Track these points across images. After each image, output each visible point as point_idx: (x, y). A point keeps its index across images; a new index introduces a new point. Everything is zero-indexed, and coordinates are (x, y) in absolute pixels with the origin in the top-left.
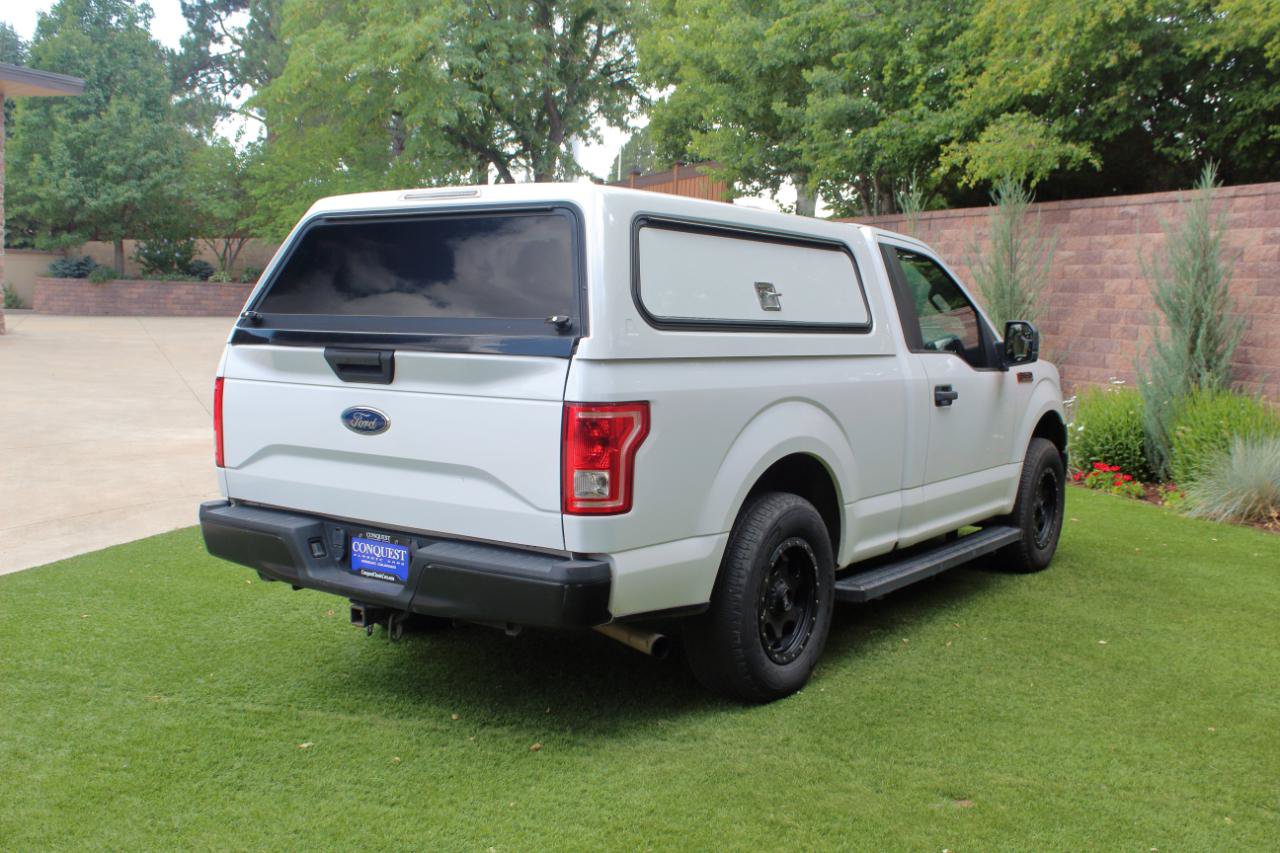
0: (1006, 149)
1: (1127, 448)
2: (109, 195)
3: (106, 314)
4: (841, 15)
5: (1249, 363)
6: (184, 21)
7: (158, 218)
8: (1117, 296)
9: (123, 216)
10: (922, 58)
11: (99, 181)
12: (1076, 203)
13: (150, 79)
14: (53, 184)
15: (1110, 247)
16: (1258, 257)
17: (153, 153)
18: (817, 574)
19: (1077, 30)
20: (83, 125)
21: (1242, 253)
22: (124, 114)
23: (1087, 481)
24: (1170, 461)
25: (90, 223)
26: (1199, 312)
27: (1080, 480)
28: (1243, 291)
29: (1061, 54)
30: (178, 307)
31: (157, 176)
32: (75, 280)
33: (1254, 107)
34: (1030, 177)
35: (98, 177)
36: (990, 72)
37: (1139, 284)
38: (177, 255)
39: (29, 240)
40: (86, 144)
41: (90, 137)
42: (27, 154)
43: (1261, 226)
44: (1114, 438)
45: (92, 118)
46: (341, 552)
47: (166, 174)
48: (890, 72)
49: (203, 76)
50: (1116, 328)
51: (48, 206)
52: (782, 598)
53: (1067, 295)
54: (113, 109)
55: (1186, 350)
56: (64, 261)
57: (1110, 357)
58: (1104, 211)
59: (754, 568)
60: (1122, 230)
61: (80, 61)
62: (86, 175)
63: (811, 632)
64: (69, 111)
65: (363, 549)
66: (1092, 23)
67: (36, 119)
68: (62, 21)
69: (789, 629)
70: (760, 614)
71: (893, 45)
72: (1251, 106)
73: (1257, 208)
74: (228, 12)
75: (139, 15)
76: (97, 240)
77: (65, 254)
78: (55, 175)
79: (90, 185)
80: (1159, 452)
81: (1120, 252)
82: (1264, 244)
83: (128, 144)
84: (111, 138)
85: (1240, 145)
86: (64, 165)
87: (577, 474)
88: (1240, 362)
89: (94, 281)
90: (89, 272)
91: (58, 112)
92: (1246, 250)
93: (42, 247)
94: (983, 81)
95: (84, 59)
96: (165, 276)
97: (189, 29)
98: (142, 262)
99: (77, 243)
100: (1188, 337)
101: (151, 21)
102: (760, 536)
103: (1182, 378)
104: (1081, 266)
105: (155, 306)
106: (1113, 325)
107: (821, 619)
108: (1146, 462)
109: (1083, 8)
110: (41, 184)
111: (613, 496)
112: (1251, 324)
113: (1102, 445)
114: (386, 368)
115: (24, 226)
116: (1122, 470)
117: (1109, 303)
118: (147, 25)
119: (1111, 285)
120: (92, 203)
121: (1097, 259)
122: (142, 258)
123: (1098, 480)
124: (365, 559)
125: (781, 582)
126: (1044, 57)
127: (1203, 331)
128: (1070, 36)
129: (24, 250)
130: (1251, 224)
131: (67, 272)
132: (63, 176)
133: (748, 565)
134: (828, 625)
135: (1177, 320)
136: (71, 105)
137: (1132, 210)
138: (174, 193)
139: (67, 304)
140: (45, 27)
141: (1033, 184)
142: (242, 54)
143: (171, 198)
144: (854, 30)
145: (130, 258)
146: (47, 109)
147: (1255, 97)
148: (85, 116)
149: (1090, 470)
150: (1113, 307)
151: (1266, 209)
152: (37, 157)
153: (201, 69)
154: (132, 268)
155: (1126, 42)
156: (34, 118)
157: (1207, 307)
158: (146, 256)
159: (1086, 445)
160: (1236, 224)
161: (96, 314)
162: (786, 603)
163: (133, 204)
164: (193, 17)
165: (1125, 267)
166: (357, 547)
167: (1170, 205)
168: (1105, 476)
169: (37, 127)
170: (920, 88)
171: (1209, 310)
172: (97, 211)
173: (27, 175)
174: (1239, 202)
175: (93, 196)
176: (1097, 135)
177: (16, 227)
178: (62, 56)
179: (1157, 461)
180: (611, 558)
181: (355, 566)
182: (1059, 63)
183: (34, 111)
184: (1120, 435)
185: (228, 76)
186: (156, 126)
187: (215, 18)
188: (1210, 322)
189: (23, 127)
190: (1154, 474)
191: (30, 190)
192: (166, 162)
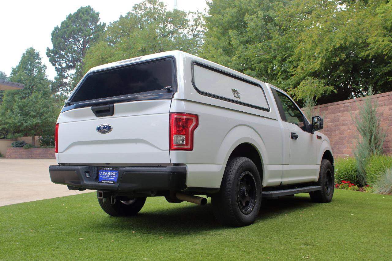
0: (308, 88)
1: (352, 176)
2: (31, 121)
3: (29, 158)
4: (254, 54)
5: (388, 147)
6: (56, 72)
7: (46, 128)
8: (345, 131)
9: (35, 128)
10: (280, 65)
11: (28, 117)
12: (330, 104)
13: (45, 87)
14: (14, 118)
15: (341, 117)
16: (388, 114)
17: (45, 109)
18: (256, 186)
19: (326, 51)
20: (24, 101)
21: (383, 114)
22: (36, 97)
23: (340, 187)
24: (366, 179)
25: (25, 131)
26: (371, 132)
27: (337, 187)
28: (384, 125)
29: (322, 58)
30: (51, 156)
31: (46, 115)
32: (19, 148)
33: (382, 72)
34: (315, 97)
35: (28, 116)
36: (301, 66)
37: (351, 127)
38: (51, 140)
39: (6, 136)
40: (24, 106)
41: (26, 104)
42: (6, 110)
43: (387, 105)
44: (347, 173)
45: (27, 98)
46: (96, 175)
47: (49, 115)
48: (270, 70)
49: (61, 88)
50: (345, 141)
51: (12, 125)
52: (244, 192)
53: (329, 132)
54: (33, 96)
55: (368, 144)
56: (16, 142)
57: (344, 151)
58: (338, 106)
59: (235, 178)
60: (344, 111)
61: (24, 81)
62: (24, 115)
63: (254, 205)
64: (20, 97)
65: (103, 174)
66: (331, 49)
67: (10, 99)
68: (18, 70)
69: (247, 204)
70: (237, 195)
71: (271, 62)
72: (381, 72)
73: (386, 100)
74: (69, 70)
75: (42, 68)
76: (27, 136)
77: (17, 140)
78: (14, 116)
79: (25, 119)
80: (362, 177)
81: (344, 118)
82: (390, 110)
83: (37, 106)
84: (32, 104)
85: (379, 84)
86: (17, 113)
87: (174, 136)
88: (386, 148)
89: (25, 148)
90: (24, 145)
91: (16, 97)
92: (384, 113)
93: (10, 138)
94: (299, 70)
95: (25, 81)
96: (47, 146)
97: (57, 75)
98: (40, 142)
99: (20, 136)
100: (368, 140)
101: (46, 70)
102: (236, 168)
103: (367, 152)
104: (333, 123)
105: (44, 156)
106: (344, 140)
107: (258, 201)
108: (358, 180)
109: (328, 45)
110: (10, 118)
111: (187, 144)
112: (388, 136)
113: (344, 175)
114: (111, 110)
115: (4, 132)
116: (351, 183)
117: (342, 134)
118: (45, 71)
119: (342, 128)
120: (26, 124)
121: (337, 121)
122: (40, 141)
123: (343, 186)
124: (104, 177)
125: (244, 187)
126: (317, 60)
127: (373, 137)
128: (325, 53)
129: (4, 139)
130: (384, 105)
131: (17, 145)
132: (16, 116)
133: (233, 177)
134: (260, 203)
135: (365, 134)
136: (20, 95)
137: (347, 104)
138: (51, 121)
139: (17, 155)
140: (14, 72)
141: (317, 98)
142: (73, 82)
143: (50, 122)
144: (258, 58)
145: (37, 141)
146: (13, 96)
147: (382, 69)
148: (24, 98)
149: (340, 184)
150: (343, 135)
151: (389, 100)
152: (9, 110)
153: (60, 86)
154: (37, 144)
155: (341, 54)
156: (9, 99)
157: (374, 129)
158: (42, 140)
159: (338, 175)
160: (380, 105)
161: (26, 158)
162: (246, 194)
163: (38, 124)
164: (58, 71)
165: (346, 122)
166: (101, 173)
167: (359, 102)
168: (345, 185)
169: (10, 101)
170: (280, 74)
171: (375, 130)
172: (27, 127)
173: (6, 116)
174: (380, 98)
175: (26, 122)
176: (335, 84)
177: (2, 132)
178: (19, 80)
179: (362, 179)
180: (186, 166)
181: (100, 180)
182: (322, 62)
183: (9, 97)
184: (349, 172)
185: (68, 88)
186: (46, 101)
187: (65, 71)
188: (375, 134)
189: (5, 102)
190: (361, 184)
191: (6, 121)
192: (49, 111)
